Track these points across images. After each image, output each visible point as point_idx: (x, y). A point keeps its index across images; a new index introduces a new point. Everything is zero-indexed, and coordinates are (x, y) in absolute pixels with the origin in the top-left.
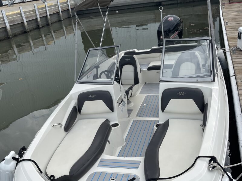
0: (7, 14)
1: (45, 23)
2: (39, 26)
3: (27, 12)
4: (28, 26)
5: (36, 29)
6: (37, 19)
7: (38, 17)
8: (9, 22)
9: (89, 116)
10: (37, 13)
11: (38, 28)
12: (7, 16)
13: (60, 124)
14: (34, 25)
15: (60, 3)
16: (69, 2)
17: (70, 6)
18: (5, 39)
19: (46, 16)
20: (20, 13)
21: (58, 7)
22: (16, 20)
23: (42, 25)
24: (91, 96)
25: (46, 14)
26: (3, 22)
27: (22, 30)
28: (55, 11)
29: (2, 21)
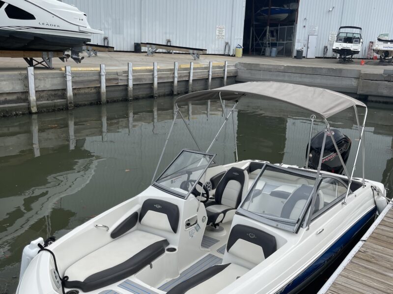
0: (134, 68)
1: (183, 89)
2: (173, 92)
3: (163, 70)
4: (158, 90)
5: (168, 95)
6: (173, 82)
7: (176, 80)
8: (134, 80)
9: (149, 230)
10: (176, 75)
11: (171, 94)
12: (134, 71)
13: (105, 227)
14: (166, 90)
15: (213, 67)
16: (226, 68)
17: (228, 72)
18: (121, 101)
19: (188, 81)
20: (152, 71)
21: (209, 71)
22: (144, 79)
23: (178, 91)
24: (156, 206)
25: (188, 77)
26: (126, 78)
27: (148, 93)
28: (201, 76)
29: (125, 76)
